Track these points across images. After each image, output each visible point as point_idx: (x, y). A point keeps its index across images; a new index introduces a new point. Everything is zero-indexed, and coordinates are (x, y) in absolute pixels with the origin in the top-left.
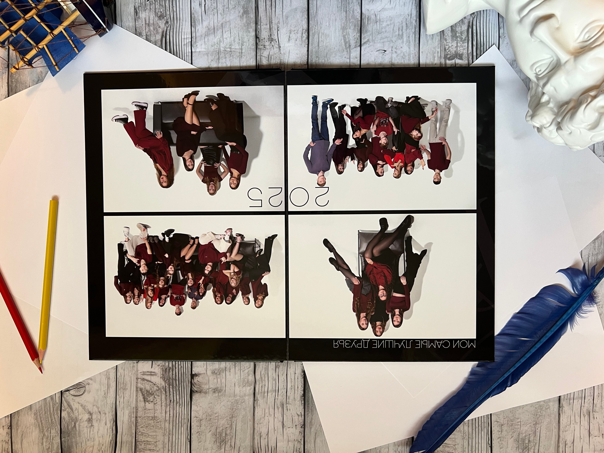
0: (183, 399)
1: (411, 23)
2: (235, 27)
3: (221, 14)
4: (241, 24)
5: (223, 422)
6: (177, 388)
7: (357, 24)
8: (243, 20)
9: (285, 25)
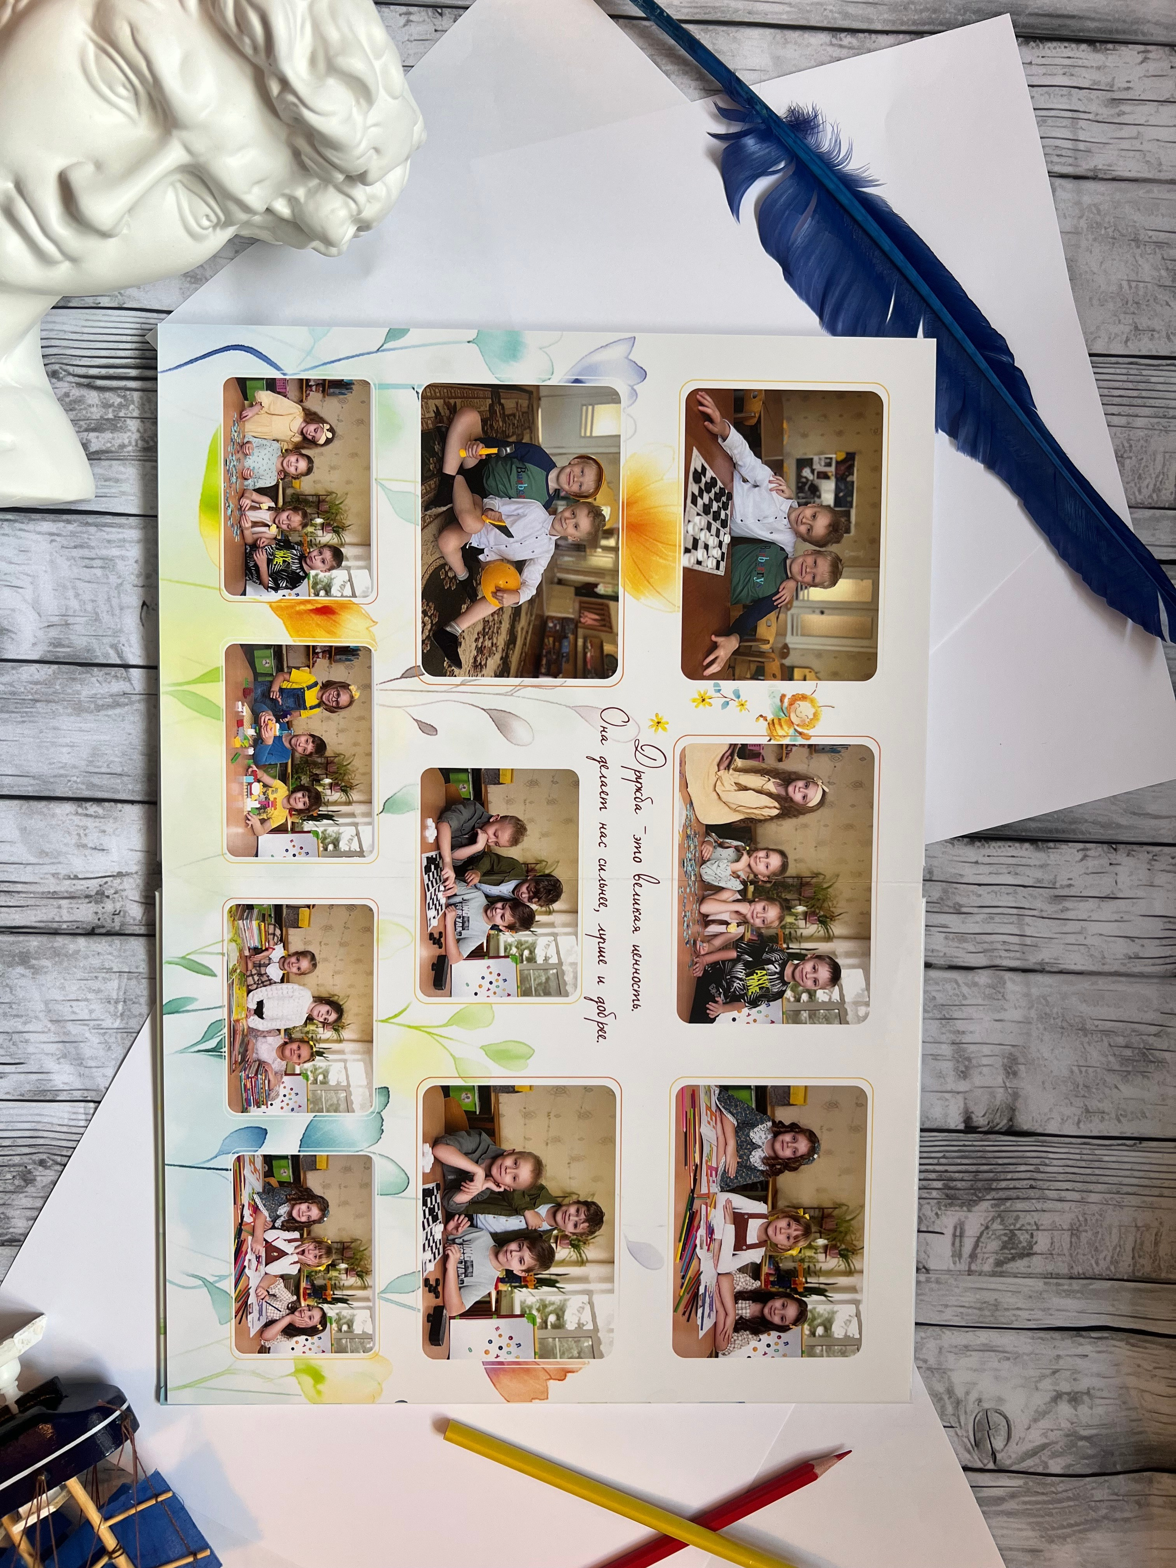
0: (1028, 1154)
1: (73, 534)
2: (63, 988)
3: (25, 1023)
4: (56, 973)
5: (1096, 1054)
6: (1000, 1168)
7: (67, 673)
8: (43, 967)
9: (62, 859)
